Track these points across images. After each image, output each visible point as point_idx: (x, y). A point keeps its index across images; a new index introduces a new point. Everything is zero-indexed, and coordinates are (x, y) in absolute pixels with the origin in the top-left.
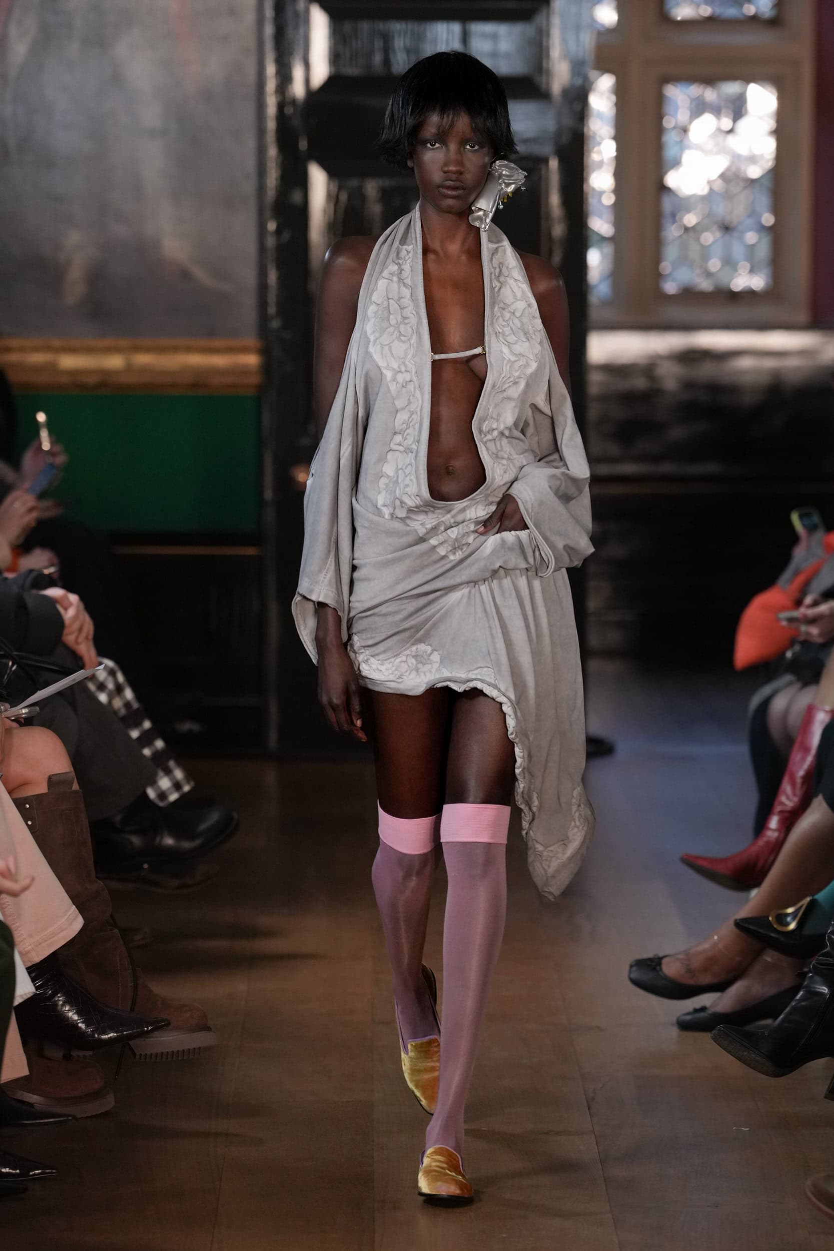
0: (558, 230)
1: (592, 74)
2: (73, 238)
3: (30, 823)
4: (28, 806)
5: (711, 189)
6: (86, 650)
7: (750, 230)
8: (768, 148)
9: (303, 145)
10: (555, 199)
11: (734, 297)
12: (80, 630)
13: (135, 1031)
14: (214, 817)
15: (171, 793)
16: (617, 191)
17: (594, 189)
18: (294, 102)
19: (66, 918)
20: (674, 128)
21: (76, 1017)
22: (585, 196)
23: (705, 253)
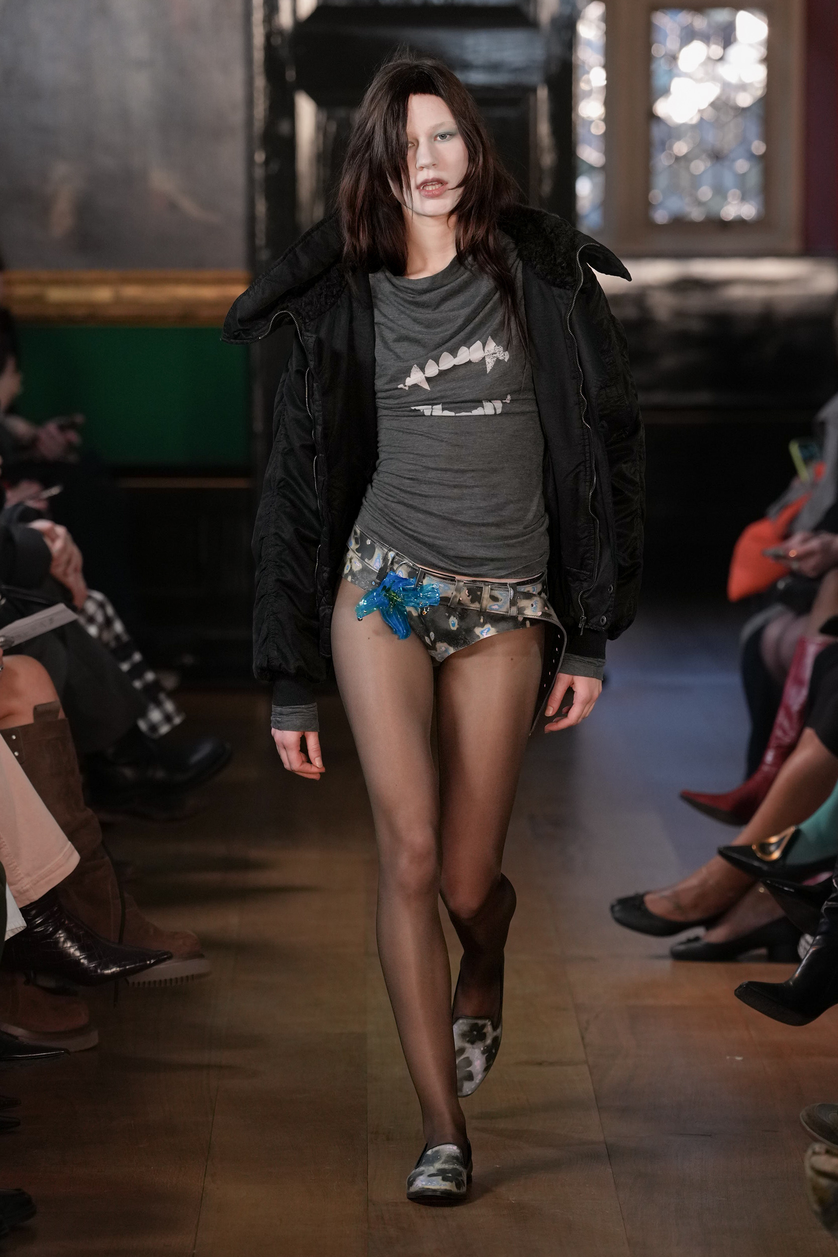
0: (548, 159)
2: (61, 170)
3: (16, 753)
4: (14, 737)
5: (702, 119)
7: (740, 158)
8: (757, 75)
9: (291, 75)
10: (544, 129)
11: (724, 226)
12: (69, 562)
13: (138, 965)
14: (205, 749)
15: (162, 726)
16: (609, 118)
17: (582, 118)
18: (281, 32)
19: (62, 855)
20: (663, 56)
21: (78, 953)
22: (573, 126)
23: (696, 182)
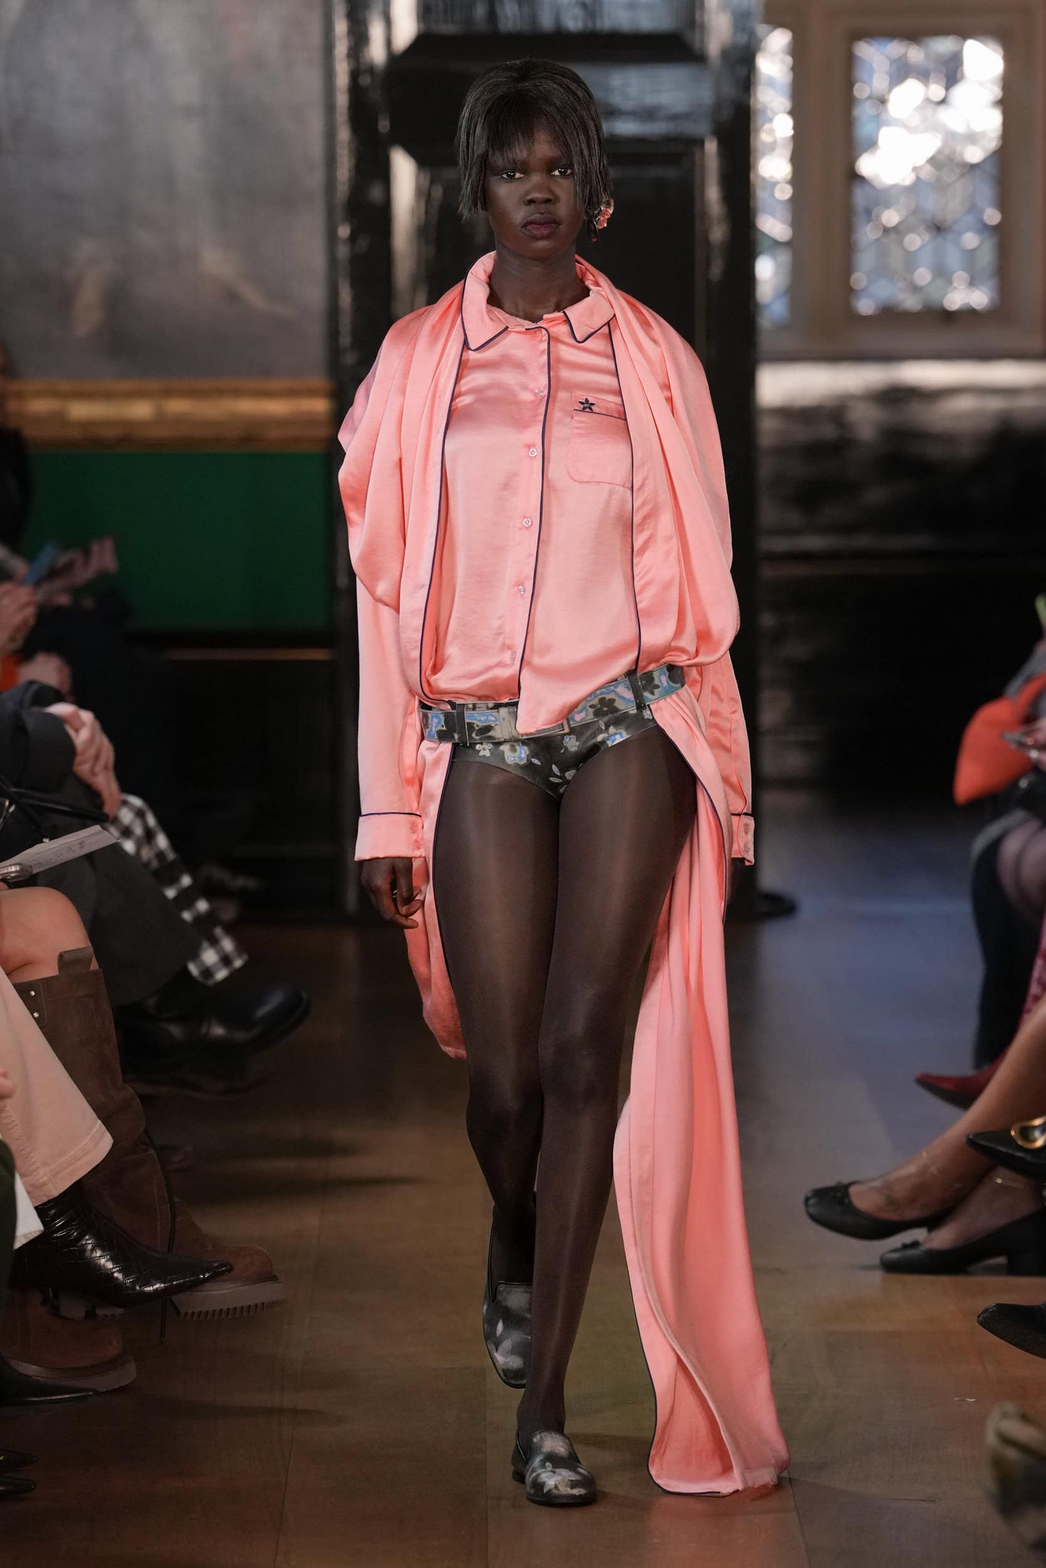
0: (718, 233)
1: (761, 29)
2: (86, 249)
3: (36, 1015)
4: (33, 993)
5: (918, 179)
6: (106, 783)
7: (967, 230)
8: (991, 123)
9: (384, 125)
10: (713, 193)
11: (947, 317)
12: (97, 757)
13: (187, 1279)
14: (275, 1000)
15: (219, 970)
16: (796, 180)
17: (763, 179)
18: (371, 69)
19: (90, 1137)
20: (869, 98)
21: (110, 1265)
22: (752, 188)
23: (911, 261)
